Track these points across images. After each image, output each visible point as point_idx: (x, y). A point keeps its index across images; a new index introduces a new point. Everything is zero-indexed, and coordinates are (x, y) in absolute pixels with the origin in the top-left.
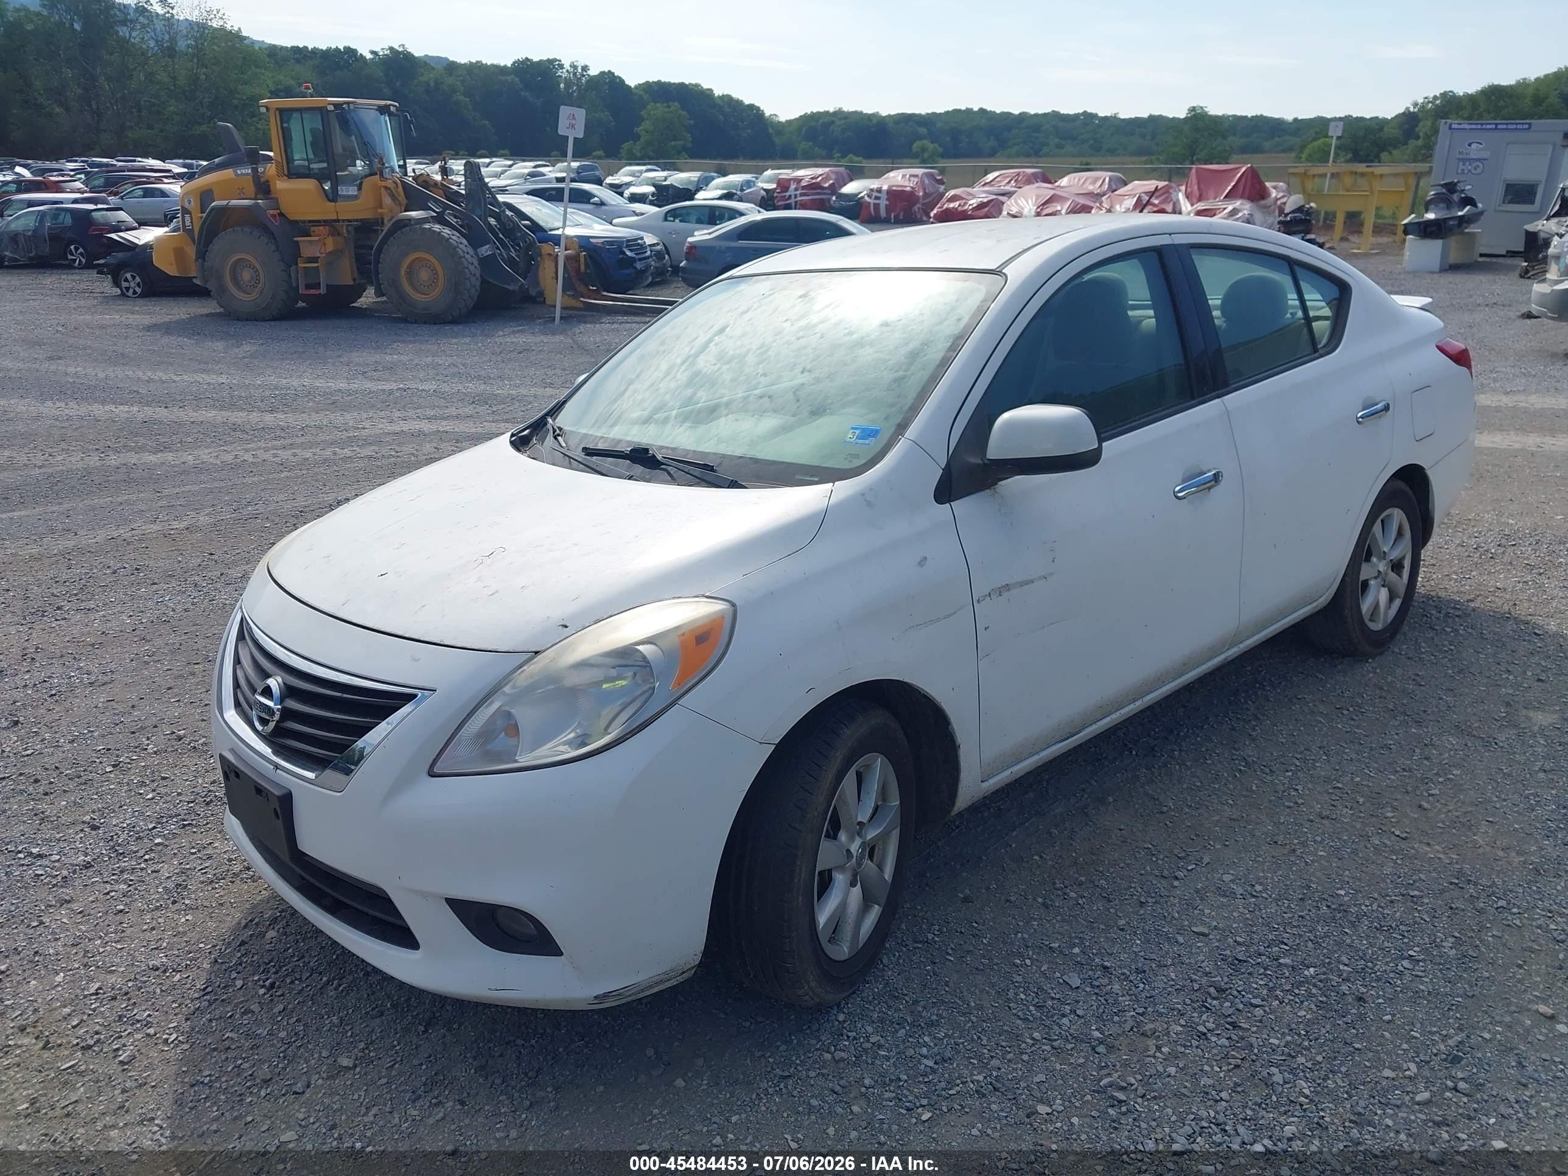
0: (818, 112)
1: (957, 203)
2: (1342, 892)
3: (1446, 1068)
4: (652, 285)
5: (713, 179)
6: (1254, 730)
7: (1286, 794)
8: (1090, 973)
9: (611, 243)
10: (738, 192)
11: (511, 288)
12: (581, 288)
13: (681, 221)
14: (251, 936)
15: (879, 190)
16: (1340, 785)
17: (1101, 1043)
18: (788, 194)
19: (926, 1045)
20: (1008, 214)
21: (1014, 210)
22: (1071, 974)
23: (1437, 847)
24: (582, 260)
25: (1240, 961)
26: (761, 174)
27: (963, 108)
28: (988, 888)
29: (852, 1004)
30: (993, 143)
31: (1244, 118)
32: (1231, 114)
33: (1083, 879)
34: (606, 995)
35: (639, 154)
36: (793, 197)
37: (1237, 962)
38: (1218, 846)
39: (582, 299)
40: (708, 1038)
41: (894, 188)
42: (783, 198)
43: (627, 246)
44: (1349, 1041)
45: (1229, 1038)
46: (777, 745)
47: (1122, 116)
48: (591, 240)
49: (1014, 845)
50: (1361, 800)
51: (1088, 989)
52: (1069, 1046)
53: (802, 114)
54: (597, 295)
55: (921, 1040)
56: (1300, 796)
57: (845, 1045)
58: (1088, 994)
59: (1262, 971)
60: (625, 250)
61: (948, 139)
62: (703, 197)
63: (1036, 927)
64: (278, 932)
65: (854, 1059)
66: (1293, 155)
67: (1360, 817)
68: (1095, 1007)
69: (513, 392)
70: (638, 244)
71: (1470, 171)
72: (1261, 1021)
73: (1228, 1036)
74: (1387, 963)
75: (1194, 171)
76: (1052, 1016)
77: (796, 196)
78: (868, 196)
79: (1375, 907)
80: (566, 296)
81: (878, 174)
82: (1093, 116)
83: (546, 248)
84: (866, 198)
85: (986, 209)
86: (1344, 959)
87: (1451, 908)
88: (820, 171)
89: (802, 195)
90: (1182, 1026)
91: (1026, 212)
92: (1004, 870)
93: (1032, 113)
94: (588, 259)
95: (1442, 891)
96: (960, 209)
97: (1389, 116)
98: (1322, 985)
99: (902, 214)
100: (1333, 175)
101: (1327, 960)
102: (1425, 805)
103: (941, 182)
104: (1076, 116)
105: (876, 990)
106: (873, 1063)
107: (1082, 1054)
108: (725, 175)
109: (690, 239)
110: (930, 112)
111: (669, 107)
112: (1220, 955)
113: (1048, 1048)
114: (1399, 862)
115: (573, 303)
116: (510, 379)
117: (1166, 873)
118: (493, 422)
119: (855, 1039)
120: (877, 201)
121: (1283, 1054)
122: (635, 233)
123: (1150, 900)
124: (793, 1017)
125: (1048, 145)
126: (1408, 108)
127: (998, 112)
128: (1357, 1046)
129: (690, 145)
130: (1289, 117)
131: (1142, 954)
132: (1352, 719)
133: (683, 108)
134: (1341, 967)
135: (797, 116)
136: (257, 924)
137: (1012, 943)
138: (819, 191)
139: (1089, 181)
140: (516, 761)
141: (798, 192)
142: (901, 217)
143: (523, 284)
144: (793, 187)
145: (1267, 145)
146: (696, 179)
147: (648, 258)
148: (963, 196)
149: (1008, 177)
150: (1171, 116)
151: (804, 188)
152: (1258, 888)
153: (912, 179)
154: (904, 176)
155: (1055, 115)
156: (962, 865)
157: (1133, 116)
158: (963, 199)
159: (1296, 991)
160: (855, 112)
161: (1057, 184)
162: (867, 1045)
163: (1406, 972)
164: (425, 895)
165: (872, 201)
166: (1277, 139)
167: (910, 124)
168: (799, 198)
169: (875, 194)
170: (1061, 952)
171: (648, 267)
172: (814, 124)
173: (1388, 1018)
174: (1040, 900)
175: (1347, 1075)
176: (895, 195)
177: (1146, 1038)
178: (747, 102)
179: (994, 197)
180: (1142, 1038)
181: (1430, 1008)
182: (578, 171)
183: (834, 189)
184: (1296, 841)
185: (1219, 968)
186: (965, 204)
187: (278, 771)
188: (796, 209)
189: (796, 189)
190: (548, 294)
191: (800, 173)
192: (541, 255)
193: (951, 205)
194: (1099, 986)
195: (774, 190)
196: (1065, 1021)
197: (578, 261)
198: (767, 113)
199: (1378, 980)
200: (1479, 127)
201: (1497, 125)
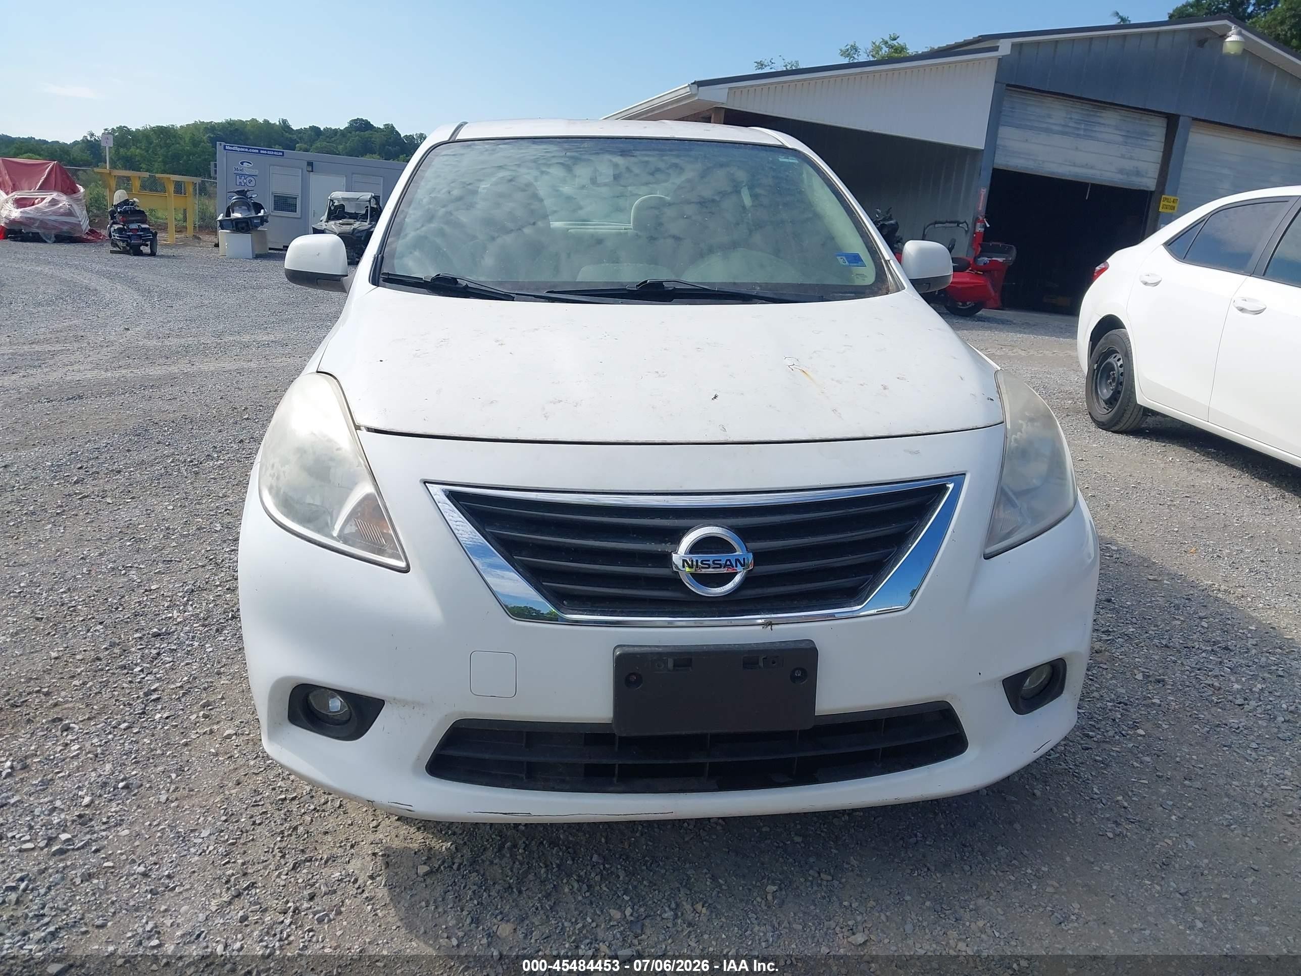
187: (774, 627)
200: (247, 150)
201: (259, 150)
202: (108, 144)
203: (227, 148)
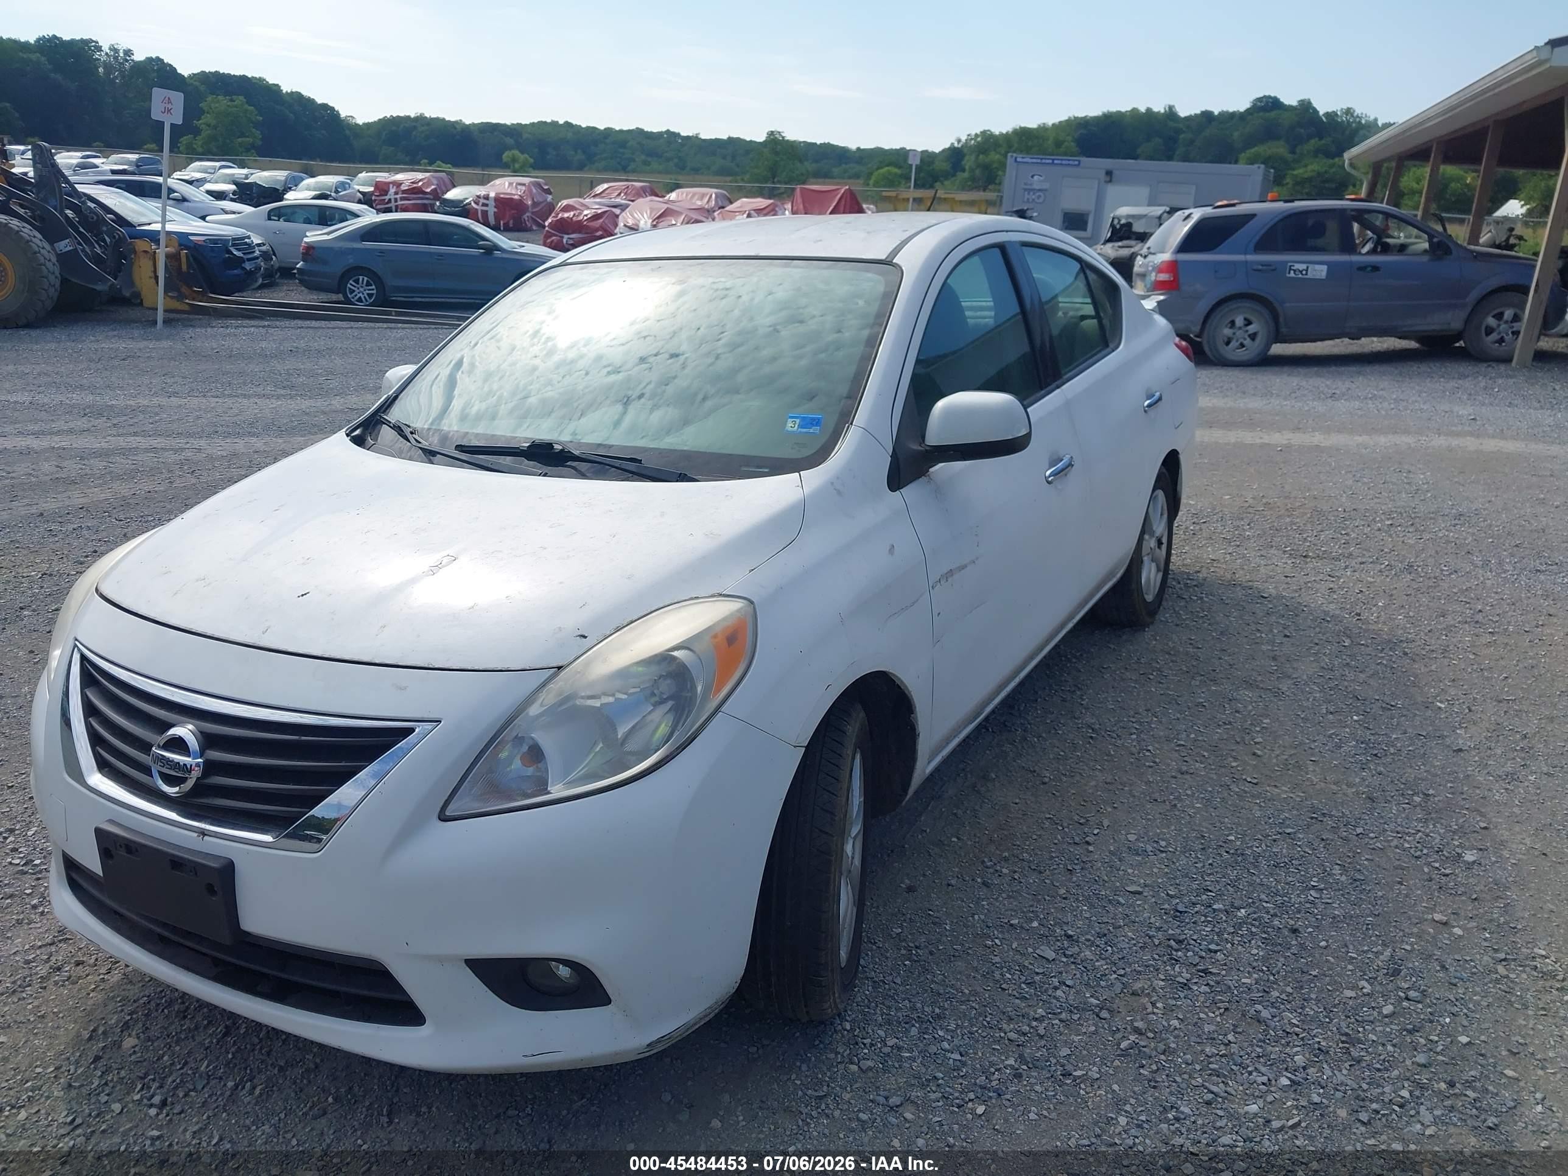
0: (398, 116)
1: (572, 213)
2: (1233, 838)
3: (1392, 981)
4: (262, 287)
5: (303, 179)
6: (1083, 700)
7: (1141, 755)
8: (1059, 944)
9: (215, 242)
10: (333, 194)
11: (99, 287)
12: (184, 290)
13: (285, 221)
14: (103, 1048)
15: (487, 197)
16: (1182, 743)
17: (1102, 1009)
18: (387, 198)
19: (943, 1039)
20: (625, 225)
21: (630, 222)
22: (1042, 947)
23: (1284, 788)
24: (184, 260)
25: (1181, 912)
26: (355, 176)
27: (549, 121)
28: (924, 875)
29: (851, 1010)
30: (580, 156)
31: (813, 145)
32: (802, 140)
33: (1006, 854)
34: (659, 1041)
35: (200, 150)
36: (393, 201)
37: (1178, 914)
38: (1109, 810)
39: (187, 301)
40: (720, 1071)
41: (502, 196)
42: (382, 202)
43: (233, 245)
44: (1305, 970)
45: (1208, 984)
46: (807, 747)
47: (703, 136)
48: (190, 237)
49: (928, 830)
50: (1205, 754)
51: (1064, 960)
52: (1076, 1017)
53: (381, 117)
54: (203, 296)
55: (936, 1036)
56: (1154, 756)
57: (865, 1054)
58: (1066, 964)
59: (1203, 918)
60: (232, 249)
61: (536, 150)
62: (292, 197)
63: (986, 907)
64: (138, 1038)
65: (881, 1066)
66: (861, 181)
67: (1212, 769)
68: (1078, 976)
69: (132, 403)
70: (246, 243)
71: (1033, 200)
72: (1225, 964)
73: (1205, 983)
74: (1299, 896)
75: (798, 190)
76: (1045, 991)
77: (396, 200)
78: (475, 203)
79: (1263, 846)
80: (168, 298)
81: (483, 181)
82: (677, 135)
83: (141, 245)
84: (473, 204)
85: (601, 220)
86: (1263, 896)
87: (1323, 840)
88: (420, 176)
89: (402, 199)
90: (1163, 980)
91: (642, 224)
92: (930, 855)
93: (617, 129)
94: (191, 259)
95: (1309, 826)
96: (574, 219)
97: (937, 150)
98: (1257, 923)
99: (511, 222)
100: (914, 200)
101: (1250, 901)
102: (1259, 752)
103: (548, 192)
104: (660, 135)
105: (867, 993)
106: (900, 1067)
107: (1090, 1022)
108: (313, 176)
109: (306, 240)
110: (515, 122)
111: (232, 100)
112: (1162, 909)
113: (1057, 1021)
114: (1262, 804)
115: (177, 305)
116: (121, 388)
117: (1077, 839)
118: (119, 436)
119: (872, 1045)
120: (485, 208)
121: (1259, 991)
122: (240, 231)
123: (1076, 867)
124: (798, 1034)
125: (634, 161)
126: (952, 144)
127: (584, 126)
128: (1314, 973)
129: (260, 143)
130: (853, 146)
131: (1094, 918)
132: (1160, 683)
133: (249, 103)
134: (1264, 904)
135: (376, 119)
136: (104, 1033)
137: (974, 926)
138: (421, 196)
139: (696, 197)
140: (549, 793)
141: (398, 196)
142: (511, 225)
143: (113, 284)
144: (392, 190)
145: (836, 171)
146: (283, 178)
147: (257, 258)
148: (577, 206)
149: (617, 189)
150: (748, 139)
151: (404, 192)
152: (1163, 843)
153: (519, 187)
154: (510, 184)
155: (640, 132)
156: (889, 855)
157: (713, 138)
158: (576, 209)
159: (1240, 932)
160: (437, 119)
161: (666, 198)
162: (886, 1050)
163: (1317, 901)
164: (441, 960)
165: (479, 208)
166: (844, 166)
167: (496, 133)
168: (400, 203)
169: (482, 201)
170: (1022, 927)
171: (258, 268)
172: (394, 128)
173: (1323, 944)
174: (979, 880)
175: (1318, 1000)
176: (503, 203)
177: (1138, 997)
178: (319, 101)
179: (608, 209)
180: (1133, 998)
181: (1352, 930)
182: (138, 164)
183: (437, 195)
184: (1172, 797)
185: (1166, 922)
186: (580, 214)
187: (206, 838)
188: (396, 211)
189: (396, 193)
190: (146, 294)
191: (399, 177)
192: (135, 252)
193: (566, 215)
194: (1072, 955)
195: (371, 193)
196: (1059, 993)
197: (180, 259)
198: (343, 115)
199: (1299, 912)
200: (1039, 161)
201: (1053, 160)
202: (914, 161)
203: (1018, 160)
